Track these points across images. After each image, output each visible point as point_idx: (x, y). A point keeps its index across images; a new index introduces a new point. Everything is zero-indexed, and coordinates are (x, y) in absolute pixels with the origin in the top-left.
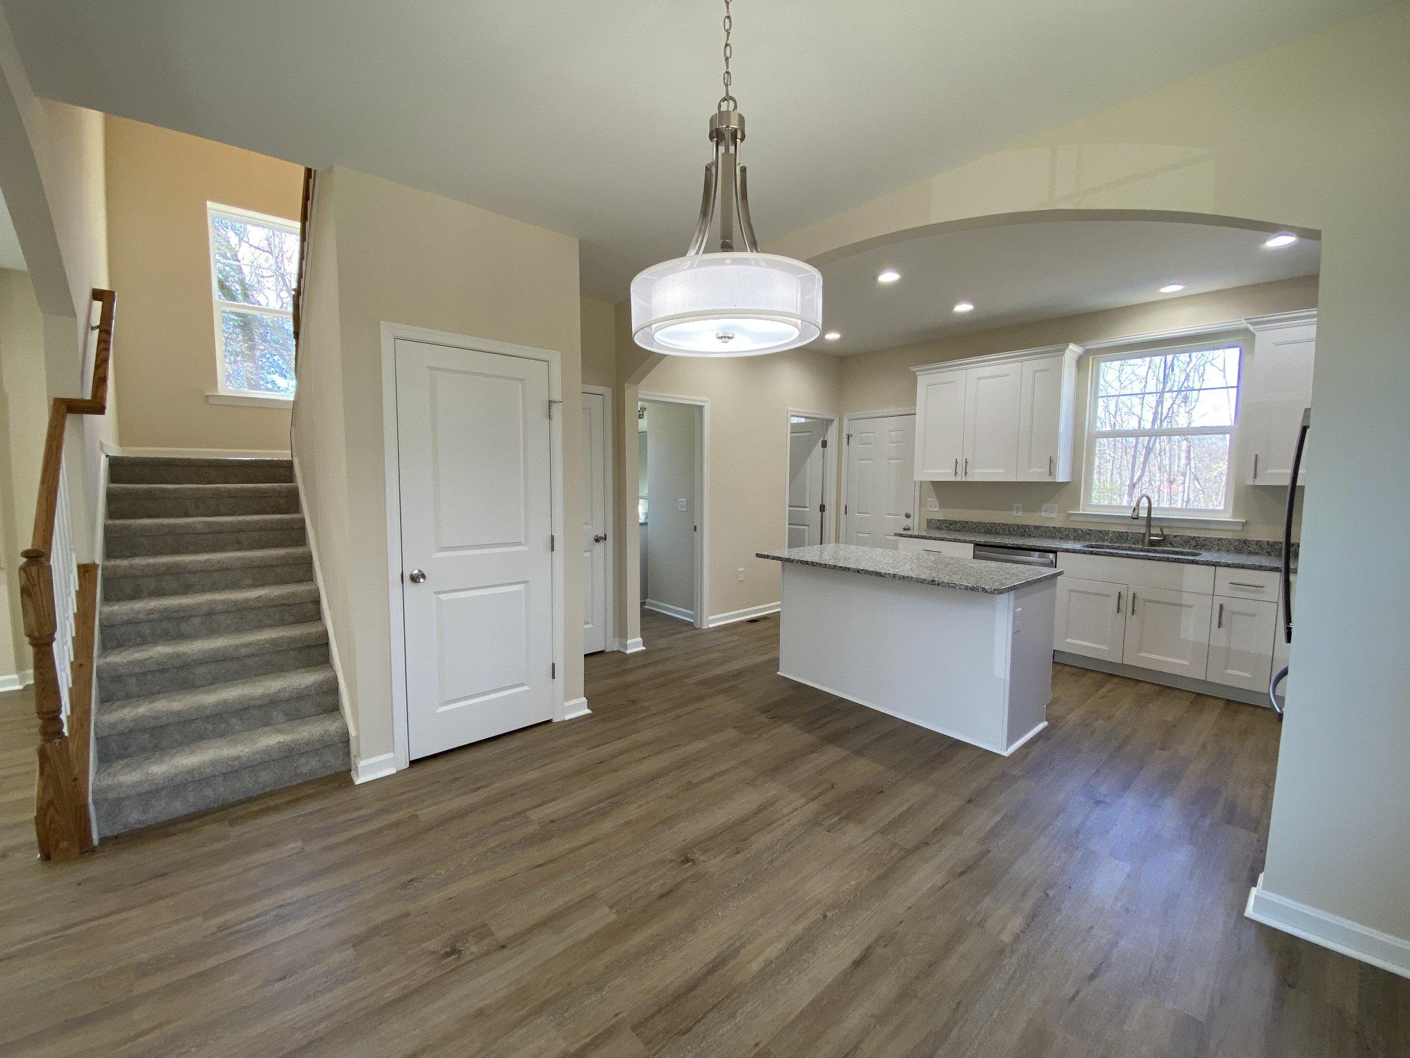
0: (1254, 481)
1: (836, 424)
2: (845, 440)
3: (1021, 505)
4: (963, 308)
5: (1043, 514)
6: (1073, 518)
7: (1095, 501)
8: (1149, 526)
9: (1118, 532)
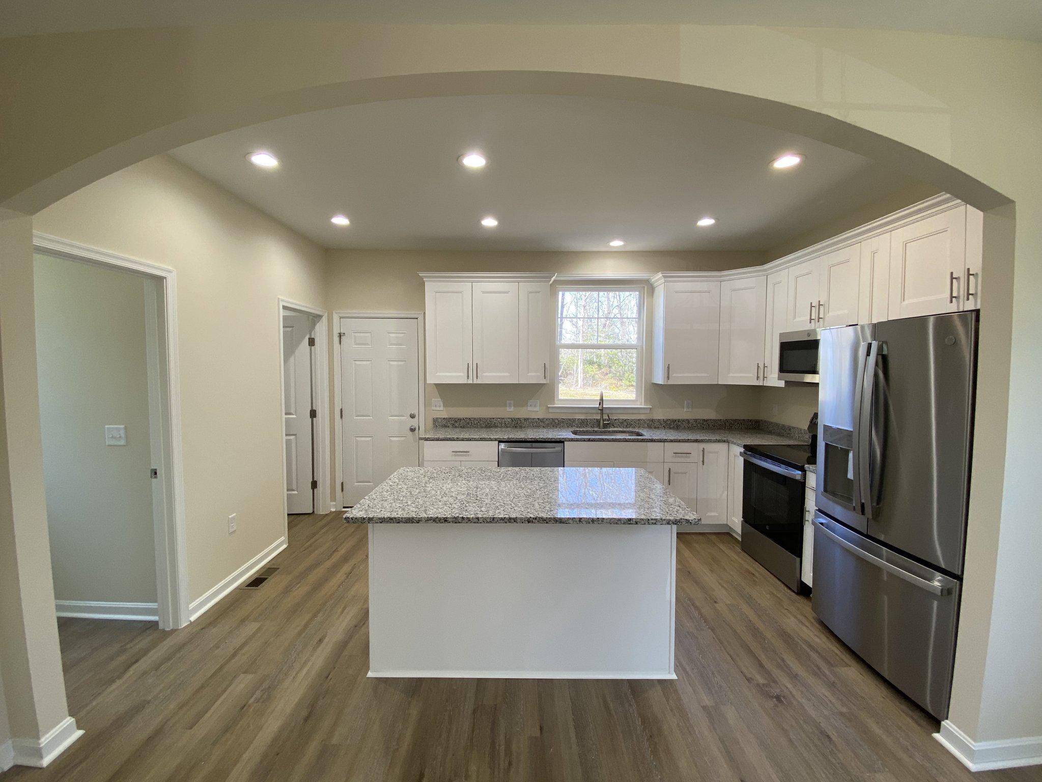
0: (667, 382)
1: (324, 319)
2: (336, 339)
3: (512, 402)
4: (490, 222)
5: (530, 409)
6: (551, 410)
7: (561, 397)
8: (602, 414)
9: (581, 419)
